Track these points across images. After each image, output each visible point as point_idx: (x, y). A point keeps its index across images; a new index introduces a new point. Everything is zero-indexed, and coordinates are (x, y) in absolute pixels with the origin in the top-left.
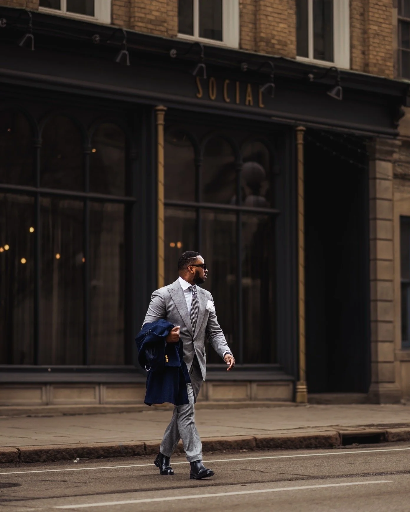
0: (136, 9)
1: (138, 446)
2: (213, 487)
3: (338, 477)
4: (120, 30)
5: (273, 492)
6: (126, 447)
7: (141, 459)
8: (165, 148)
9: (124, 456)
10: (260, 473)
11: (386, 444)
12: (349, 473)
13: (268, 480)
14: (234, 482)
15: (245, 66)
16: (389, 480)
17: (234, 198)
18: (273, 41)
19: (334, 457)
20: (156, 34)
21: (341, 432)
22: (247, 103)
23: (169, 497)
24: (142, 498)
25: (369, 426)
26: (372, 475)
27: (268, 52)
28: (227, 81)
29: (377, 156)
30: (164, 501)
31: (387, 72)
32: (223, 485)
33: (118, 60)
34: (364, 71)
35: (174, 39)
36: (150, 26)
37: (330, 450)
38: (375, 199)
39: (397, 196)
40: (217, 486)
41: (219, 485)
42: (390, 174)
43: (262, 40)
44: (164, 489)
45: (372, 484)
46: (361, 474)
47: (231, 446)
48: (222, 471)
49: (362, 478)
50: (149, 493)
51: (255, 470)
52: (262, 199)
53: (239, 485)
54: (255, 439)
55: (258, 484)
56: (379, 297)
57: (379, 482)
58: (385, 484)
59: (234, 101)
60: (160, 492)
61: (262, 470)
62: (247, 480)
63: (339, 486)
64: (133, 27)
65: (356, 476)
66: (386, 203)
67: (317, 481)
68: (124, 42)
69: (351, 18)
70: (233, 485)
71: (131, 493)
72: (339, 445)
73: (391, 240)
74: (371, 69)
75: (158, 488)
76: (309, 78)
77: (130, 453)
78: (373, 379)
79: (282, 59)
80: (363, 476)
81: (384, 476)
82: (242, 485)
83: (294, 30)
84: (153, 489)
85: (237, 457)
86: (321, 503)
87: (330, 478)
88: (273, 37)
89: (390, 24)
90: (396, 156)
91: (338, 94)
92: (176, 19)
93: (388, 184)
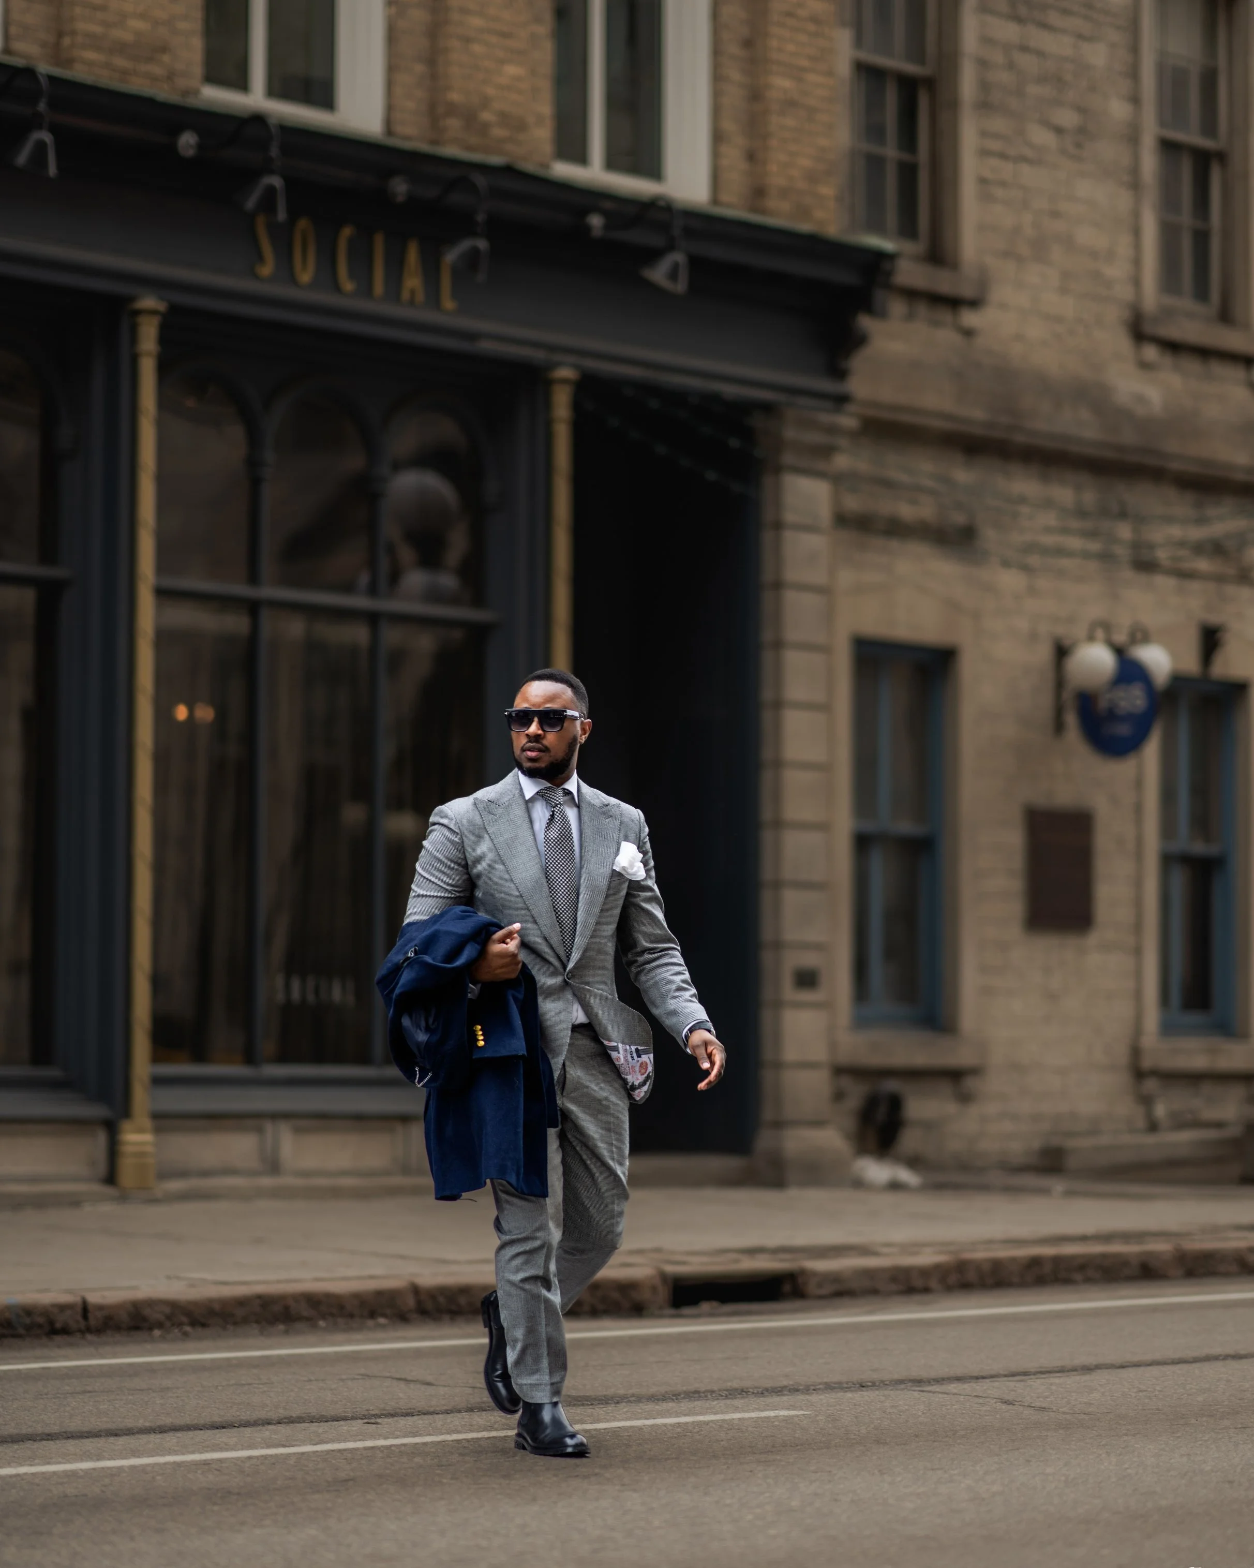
0: (78, 10)
1: (63, 1308)
2: (280, 1428)
3: (653, 1398)
4: (29, 72)
5: (458, 1441)
6: (28, 1311)
7: (71, 1345)
8: (160, 425)
9: (20, 1336)
10: (423, 1387)
11: (798, 1304)
12: (684, 1388)
13: (445, 1408)
14: (345, 1412)
15: (400, 188)
16: (802, 1410)
17: (364, 579)
18: (486, 116)
19: (645, 1341)
20: (138, 86)
21: (670, 1269)
22: (405, 295)
23: (148, 1456)
24: (66, 1457)
25: (752, 1252)
26: (753, 1393)
27: (469, 148)
28: (347, 232)
29: (788, 458)
30: (133, 1468)
31: (819, 214)
32: (312, 1422)
33: (22, 158)
34: (755, 209)
35: (191, 102)
36: (120, 62)
37: (635, 1322)
38: (778, 585)
39: (845, 578)
40: (292, 1425)
41: (299, 1422)
42: (824, 512)
43: (452, 110)
44: (133, 1434)
45: (750, 1418)
46: (720, 1390)
47: (341, 1307)
48: (310, 1380)
49: (722, 1403)
50: (89, 1444)
51: (409, 1378)
52: (448, 581)
53: (360, 1421)
54: (416, 1290)
55: (415, 1418)
56: (788, 872)
57: (772, 1414)
58: (787, 1419)
59: (366, 290)
60: (122, 1440)
61: (430, 1379)
62: (382, 1406)
63: (652, 1426)
64: (69, 63)
65: (706, 1396)
66: (809, 601)
67: (589, 1410)
68: (42, 106)
69: (717, 51)
70: (342, 1423)
71: (36, 1445)
72: (661, 1308)
73: (825, 708)
74: (772, 203)
75: (117, 1430)
76: (588, 229)
77: (40, 1326)
78: (768, 1114)
79: (509, 170)
80: (726, 1396)
81: (785, 1398)
82: (366, 1421)
83: (546, 87)
84: (103, 1434)
85: (358, 1342)
86: (596, 1474)
87: (630, 1402)
88: (486, 103)
89: (830, 73)
90: (842, 462)
91: (673, 275)
92: (197, 44)
93: (816, 542)
